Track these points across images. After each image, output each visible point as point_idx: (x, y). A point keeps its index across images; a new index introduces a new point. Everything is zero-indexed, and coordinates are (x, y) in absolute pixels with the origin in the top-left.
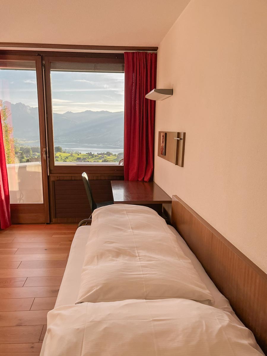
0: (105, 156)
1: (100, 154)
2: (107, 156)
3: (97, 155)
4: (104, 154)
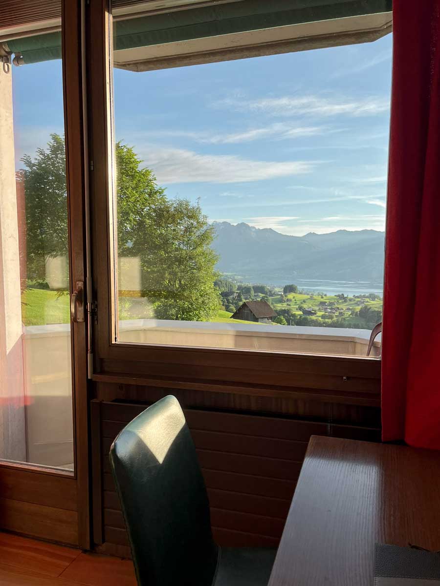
0: (367, 299)
1: (358, 297)
2: (370, 300)
3: (353, 299)
4: (364, 297)
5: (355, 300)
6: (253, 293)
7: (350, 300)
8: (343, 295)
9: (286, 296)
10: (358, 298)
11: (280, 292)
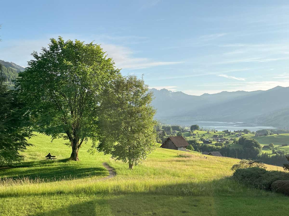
3: (234, 133)
4: (241, 131)
5: (235, 134)
6: (172, 130)
7: (232, 134)
8: (227, 130)
9: (192, 132)
10: (237, 132)
11: (189, 129)
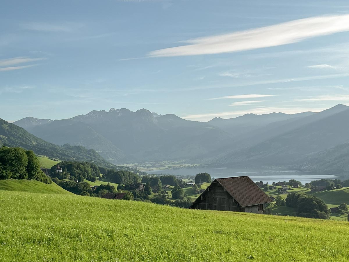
0: (289, 187)
2: (292, 187)
4: (283, 184)
6: (161, 185)
8: (261, 182)
